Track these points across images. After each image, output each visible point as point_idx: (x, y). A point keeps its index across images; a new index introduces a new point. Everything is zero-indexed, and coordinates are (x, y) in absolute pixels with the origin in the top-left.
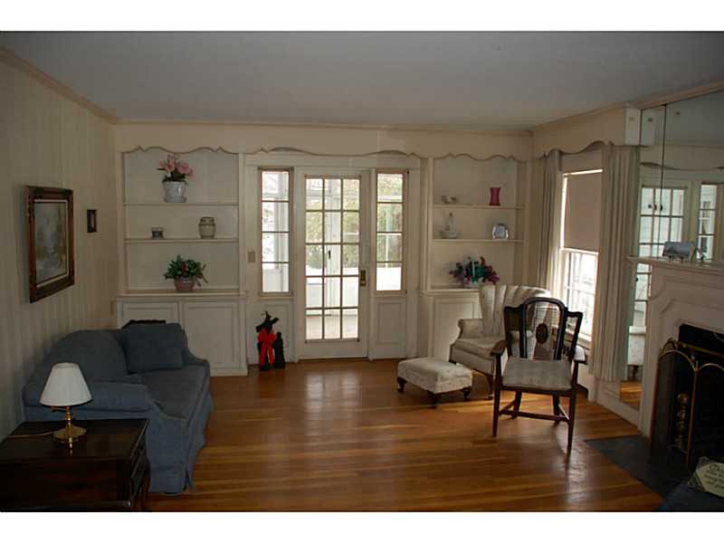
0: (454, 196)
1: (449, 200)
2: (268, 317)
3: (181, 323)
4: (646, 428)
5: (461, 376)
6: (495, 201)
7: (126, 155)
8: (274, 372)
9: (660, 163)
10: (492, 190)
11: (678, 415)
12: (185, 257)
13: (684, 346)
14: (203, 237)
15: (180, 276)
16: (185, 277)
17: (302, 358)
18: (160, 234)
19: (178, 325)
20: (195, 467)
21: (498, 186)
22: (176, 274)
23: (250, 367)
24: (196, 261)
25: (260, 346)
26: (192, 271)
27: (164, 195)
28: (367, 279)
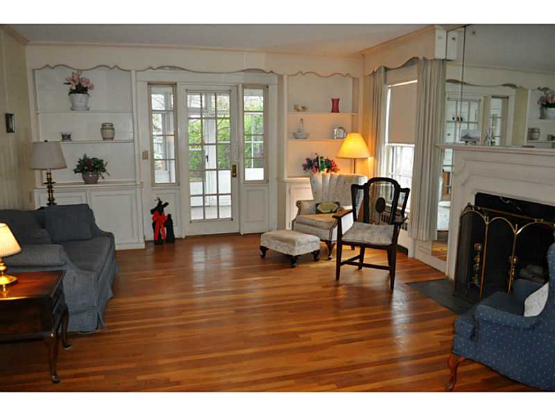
0: (303, 105)
1: (300, 108)
2: (160, 202)
3: (89, 204)
4: (451, 274)
5: (313, 242)
6: (335, 109)
7: (37, 72)
8: (165, 246)
9: (461, 80)
10: (333, 100)
11: (475, 259)
12: (90, 156)
13: (479, 208)
14: (104, 139)
15: (87, 170)
16: (92, 171)
17: (188, 235)
18: (69, 137)
19: (87, 205)
20: (104, 313)
21: (338, 98)
22: (83, 168)
23: (147, 242)
24: (99, 158)
25: (154, 225)
26: (97, 166)
27: (70, 105)
28: (237, 172)
